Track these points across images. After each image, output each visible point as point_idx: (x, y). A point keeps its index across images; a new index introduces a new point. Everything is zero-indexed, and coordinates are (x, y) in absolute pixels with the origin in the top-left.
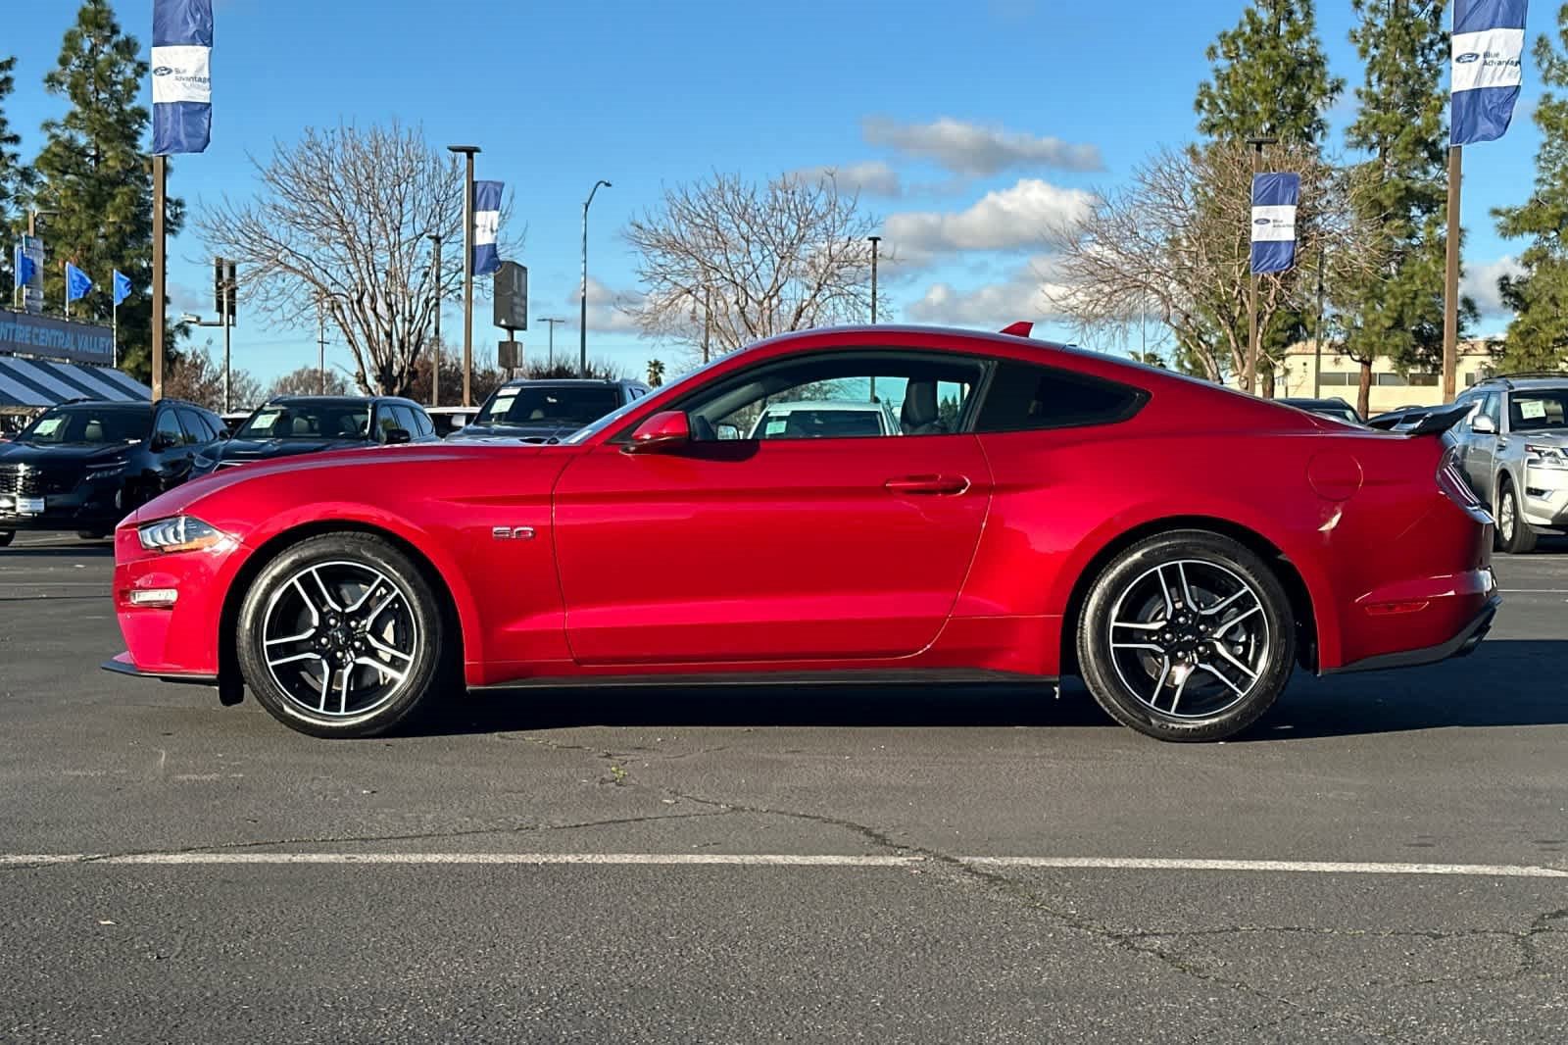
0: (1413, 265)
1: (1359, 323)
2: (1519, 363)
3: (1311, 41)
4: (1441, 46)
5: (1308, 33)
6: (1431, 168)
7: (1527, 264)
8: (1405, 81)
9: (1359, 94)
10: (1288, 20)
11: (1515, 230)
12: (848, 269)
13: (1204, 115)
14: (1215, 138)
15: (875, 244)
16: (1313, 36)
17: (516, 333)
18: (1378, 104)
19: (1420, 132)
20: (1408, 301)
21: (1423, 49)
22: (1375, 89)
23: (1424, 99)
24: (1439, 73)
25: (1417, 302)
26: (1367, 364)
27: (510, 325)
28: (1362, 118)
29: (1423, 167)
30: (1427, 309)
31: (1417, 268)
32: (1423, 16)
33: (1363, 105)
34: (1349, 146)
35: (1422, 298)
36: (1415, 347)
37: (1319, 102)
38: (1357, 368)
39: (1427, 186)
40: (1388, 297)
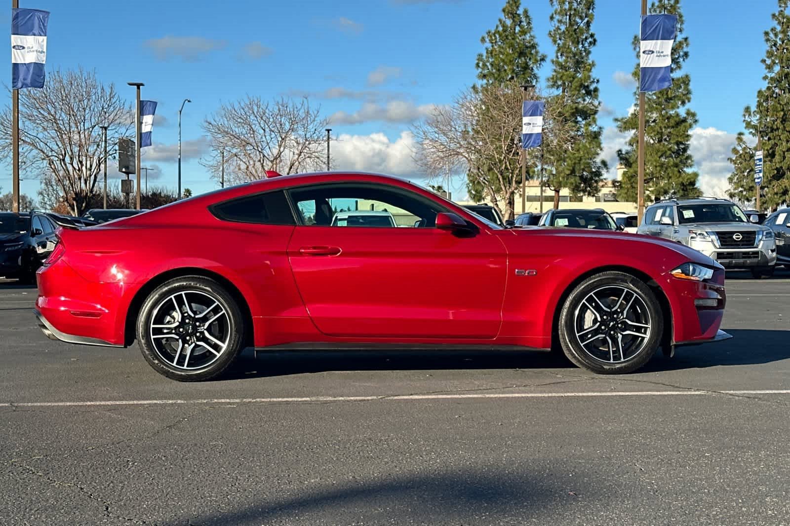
0: (579, 145)
1: (554, 172)
2: (628, 191)
3: (531, 36)
4: (590, 40)
5: (530, 32)
6: (586, 98)
7: (631, 144)
8: (574, 57)
9: (553, 62)
10: (519, 25)
11: (625, 128)
12: (314, 144)
13: (480, 70)
14: (485, 81)
15: (329, 132)
16: (532, 34)
17: (130, 175)
18: (562, 67)
19: (581, 80)
20: (577, 161)
21: (582, 41)
22: (560, 60)
23: (583, 65)
24: (589, 52)
25: (582, 162)
26: (557, 191)
27: (127, 171)
28: (554, 74)
29: (583, 97)
30: (586, 165)
31: (581, 145)
32: (582, 25)
33: (554, 68)
34: (548, 87)
35: (584, 161)
36: (581, 184)
37: (535, 66)
38: (552, 193)
39: (584, 107)
40: (567, 160)
